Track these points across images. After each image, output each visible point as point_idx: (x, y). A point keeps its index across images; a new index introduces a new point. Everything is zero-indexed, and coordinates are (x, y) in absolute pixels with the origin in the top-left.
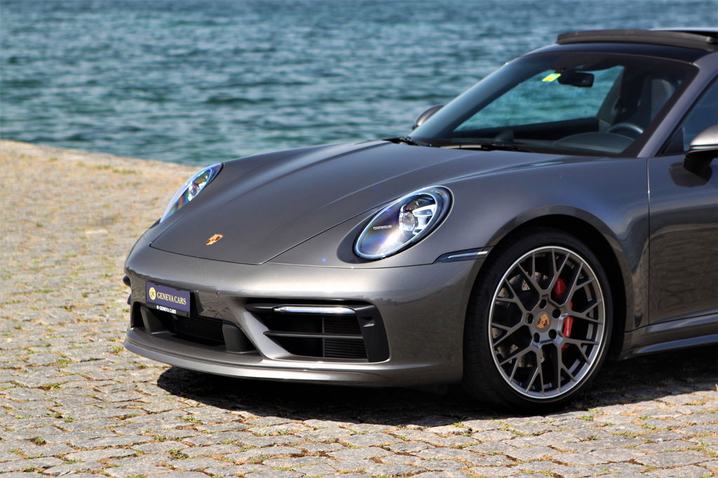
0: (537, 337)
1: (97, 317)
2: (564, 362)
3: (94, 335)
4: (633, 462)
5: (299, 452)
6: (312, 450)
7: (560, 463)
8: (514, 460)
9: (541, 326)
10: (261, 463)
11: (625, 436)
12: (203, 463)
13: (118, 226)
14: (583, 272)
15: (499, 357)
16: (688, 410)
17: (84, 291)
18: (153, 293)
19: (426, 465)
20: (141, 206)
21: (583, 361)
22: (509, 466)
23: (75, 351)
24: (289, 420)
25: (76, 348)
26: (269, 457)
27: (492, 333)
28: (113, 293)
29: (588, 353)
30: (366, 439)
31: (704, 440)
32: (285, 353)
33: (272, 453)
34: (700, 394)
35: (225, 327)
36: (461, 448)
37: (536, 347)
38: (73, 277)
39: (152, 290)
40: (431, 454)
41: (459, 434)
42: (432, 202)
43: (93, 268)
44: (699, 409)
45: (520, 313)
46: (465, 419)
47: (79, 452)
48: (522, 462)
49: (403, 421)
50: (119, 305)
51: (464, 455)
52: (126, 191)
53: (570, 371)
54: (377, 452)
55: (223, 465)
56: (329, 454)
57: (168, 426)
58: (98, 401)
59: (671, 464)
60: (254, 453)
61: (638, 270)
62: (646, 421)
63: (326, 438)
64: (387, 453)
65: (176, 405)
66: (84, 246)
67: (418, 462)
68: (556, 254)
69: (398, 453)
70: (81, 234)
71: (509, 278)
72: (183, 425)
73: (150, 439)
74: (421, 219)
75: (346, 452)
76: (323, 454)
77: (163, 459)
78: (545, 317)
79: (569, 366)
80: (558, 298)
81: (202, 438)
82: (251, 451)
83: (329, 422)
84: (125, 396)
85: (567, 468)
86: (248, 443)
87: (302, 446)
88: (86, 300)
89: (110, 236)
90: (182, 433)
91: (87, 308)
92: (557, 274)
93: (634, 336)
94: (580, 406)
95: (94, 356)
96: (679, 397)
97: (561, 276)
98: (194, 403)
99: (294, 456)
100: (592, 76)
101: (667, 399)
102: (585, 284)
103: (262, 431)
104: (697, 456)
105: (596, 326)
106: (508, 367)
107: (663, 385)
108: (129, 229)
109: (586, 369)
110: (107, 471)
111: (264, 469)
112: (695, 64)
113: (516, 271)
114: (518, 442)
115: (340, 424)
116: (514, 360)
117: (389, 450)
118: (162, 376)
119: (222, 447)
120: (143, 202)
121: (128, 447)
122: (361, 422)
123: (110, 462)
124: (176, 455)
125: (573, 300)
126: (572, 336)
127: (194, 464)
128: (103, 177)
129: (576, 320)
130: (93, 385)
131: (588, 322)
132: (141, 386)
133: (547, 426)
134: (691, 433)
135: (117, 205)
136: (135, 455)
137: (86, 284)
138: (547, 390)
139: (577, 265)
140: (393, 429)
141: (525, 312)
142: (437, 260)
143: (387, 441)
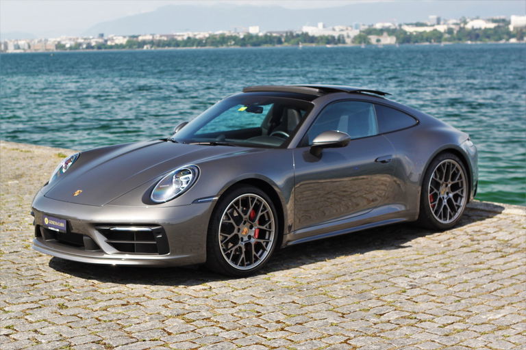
0: (242, 239)
1: (16, 228)
2: (255, 251)
3: (15, 238)
4: (294, 302)
5: (125, 303)
6: (132, 302)
7: (258, 305)
8: (235, 303)
9: (244, 233)
10: (106, 310)
11: (288, 288)
12: (76, 311)
13: (24, 179)
14: (264, 206)
15: (224, 250)
16: (315, 272)
17: (9, 214)
18: (46, 221)
19: (191, 308)
20: (35, 168)
21: (264, 250)
22: (233, 307)
23: (6, 247)
24: (118, 285)
25: (6, 245)
26: (110, 306)
27: (220, 238)
28: (23, 215)
29: (266, 246)
30: (159, 294)
31: (327, 289)
32: (116, 251)
33: (111, 304)
34: (319, 264)
35: (84, 238)
36: (207, 298)
37: (242, 244)
38: (3, 206)
39: (46, 219)
40: (193, 302)
41: (205, 289)
42: (190, 173)
43: (13, 201)
44: (320, 272)
45: (234, 228)
46: (207, 281)
47: (11, 306)
48: (239, 305)
49: (177, 284)
50: (27, 221)
51: (210, 302)
52: (27, 161)
53: (258, 255)
54: (165, 302)
55: (87, 311)
56: (141, 304)
57: (56, 290)
58: (19, 276)
59: (312, 303)
60: (102, 304)
61: (290, 202)
62: (296, 279)
63: (138, 294)
64: (170, 302)
65: (60, 277)
66: (8, 190)
67: (187, 307)
68: (251, 198)
69: (176, 302)
70: (6, 183)
71: (228, 210)
72: (64, 288)
73: (47, 297)
74: (184, 181)
75: (149, 302)
76: (137, 303)
77: (55, 309)
78: (246, 229)
79: (257, 253)
80: (252, 219)
81: (74, 296)
82: (100, 303)
83: (139, 285)
84: (33, 272)
85: (263, 308)
86: (98, 298)
87: (126, 300)
88: (10, 219)
89: (20, 185)
90: (64, 293)
91: (11, 223)
92: (251, 208)
93: (288, 237)
94: (262, 272)
95: (16, 250)
96: (310, 265)
97: (254, 209)
98: (69, 276)
99: (123, 305)
100: (262, 108)
101: (304, 267)
102: (265, 212)
103: (105, 291)
104: (324, 298)
105: (270, 232)
106: (228, 255)
107: (300, 259)
108: (29, 180)
109: (266, 254)
110: (25, 317)
111: (109, 313)
112: (312, 102)
113: (232, 206)
114: (235, 293)
115: (145, 286)
116: (231, 251)
117: (171, 300)
118: (51, 261)
119: (85, 301)
120: (35, 166)
121: (36, 302)
122: (155, 284)
123: (27, 312)
124: (62, 306)
125: (259, 220)
126: (259, 238)
127: (72, 312)
128: (16, 154)
129: (260, 230)
130: (16, 266)
131: (266, 231)
132: (41, 267)
133: (249, 284)
134: (319, 285)
135: (23, 168)
136: (40, 307)
137: (10, 210)
138: (247, 265)
139: (261, 202)
140: (172, 288)
141: (236, 227)
142: (193, 203)
143: (169, 294)
